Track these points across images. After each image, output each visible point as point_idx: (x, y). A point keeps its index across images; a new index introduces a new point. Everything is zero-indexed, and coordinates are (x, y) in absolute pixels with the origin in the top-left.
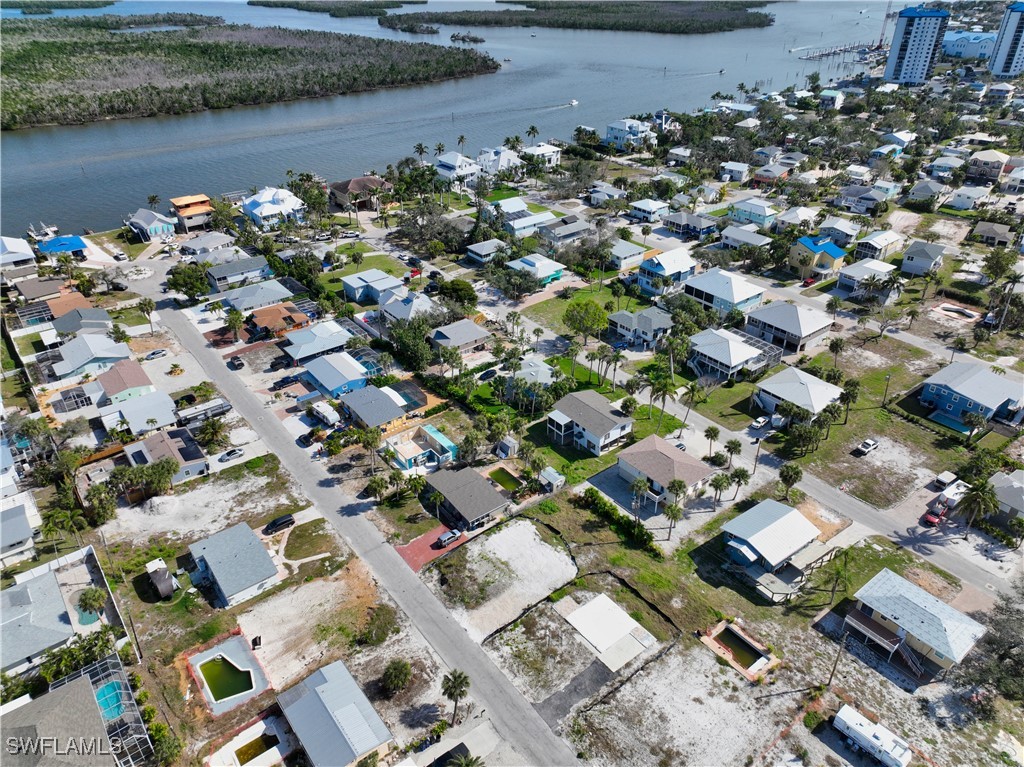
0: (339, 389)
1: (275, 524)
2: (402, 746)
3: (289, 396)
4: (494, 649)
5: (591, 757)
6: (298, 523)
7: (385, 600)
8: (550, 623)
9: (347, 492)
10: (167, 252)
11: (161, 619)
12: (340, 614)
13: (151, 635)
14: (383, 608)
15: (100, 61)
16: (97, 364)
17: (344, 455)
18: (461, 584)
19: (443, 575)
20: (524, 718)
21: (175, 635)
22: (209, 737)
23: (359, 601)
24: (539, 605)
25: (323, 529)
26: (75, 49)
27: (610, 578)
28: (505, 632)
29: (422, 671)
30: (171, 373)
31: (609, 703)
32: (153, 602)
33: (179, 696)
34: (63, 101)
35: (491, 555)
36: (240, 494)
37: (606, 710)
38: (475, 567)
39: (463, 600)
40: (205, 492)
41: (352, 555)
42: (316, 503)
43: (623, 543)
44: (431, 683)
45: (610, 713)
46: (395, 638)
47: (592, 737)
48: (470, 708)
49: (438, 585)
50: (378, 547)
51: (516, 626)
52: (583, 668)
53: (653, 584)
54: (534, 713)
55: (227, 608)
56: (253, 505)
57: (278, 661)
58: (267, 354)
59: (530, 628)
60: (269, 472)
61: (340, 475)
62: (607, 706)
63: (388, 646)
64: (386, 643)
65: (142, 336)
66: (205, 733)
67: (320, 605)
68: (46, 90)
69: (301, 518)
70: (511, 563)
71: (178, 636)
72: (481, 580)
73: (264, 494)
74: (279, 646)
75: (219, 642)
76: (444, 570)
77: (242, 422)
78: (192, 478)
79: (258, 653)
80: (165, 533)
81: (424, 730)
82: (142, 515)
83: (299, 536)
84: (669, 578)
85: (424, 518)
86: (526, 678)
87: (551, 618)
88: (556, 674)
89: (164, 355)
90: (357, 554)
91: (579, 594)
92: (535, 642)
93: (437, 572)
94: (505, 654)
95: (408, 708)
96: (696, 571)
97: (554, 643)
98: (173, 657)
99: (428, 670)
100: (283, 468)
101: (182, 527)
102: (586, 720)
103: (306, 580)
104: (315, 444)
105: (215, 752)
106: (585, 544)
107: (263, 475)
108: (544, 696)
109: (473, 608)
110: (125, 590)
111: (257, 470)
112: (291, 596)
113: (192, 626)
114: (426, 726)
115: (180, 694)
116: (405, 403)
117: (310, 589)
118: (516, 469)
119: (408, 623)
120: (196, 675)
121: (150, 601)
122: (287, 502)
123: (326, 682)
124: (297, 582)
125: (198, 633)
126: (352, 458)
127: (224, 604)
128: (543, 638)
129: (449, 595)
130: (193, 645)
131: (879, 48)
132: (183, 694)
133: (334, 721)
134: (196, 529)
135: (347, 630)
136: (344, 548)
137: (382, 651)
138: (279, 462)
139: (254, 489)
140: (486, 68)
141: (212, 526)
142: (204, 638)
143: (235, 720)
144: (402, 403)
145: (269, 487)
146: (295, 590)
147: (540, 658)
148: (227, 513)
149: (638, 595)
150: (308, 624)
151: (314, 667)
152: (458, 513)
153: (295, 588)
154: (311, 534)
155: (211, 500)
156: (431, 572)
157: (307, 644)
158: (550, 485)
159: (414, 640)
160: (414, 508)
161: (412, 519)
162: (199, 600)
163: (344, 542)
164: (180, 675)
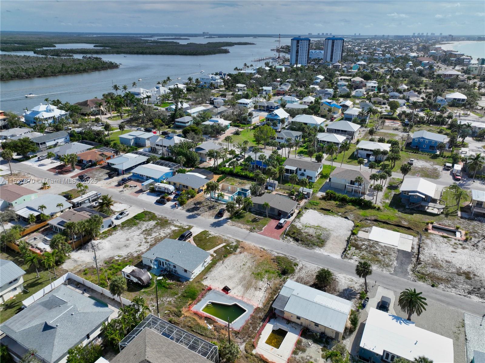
0: (162, 177)
1: (183, 237)
3: (131, 187)
4: (350, 259)
5: (438, 285)
6: (194, 235)
7: (276, 254)
8: (363, 243)
9: (207, 217)
11: (153, 297)
12: (259, 265)
14: (278, 258)
17: (190, 204)
18: (306, 239)
19: (294, 238)
20: (393, 280)
21: (170, 301)
22: (244, 341)
23: (263, 258)
24: (351, 237)
25: (210, 234)
27: (369, 221)
28: (347, 251)
30: (42, 188)
31: (421, 264)
32: (139, 290)
33: (205, 329)
35: (309, 225)
36: (144, 231)
37: (423, 266)
38: (306, 231)
39: (314, 245)
40: (120, 235)
41: (238, 241)
42: (194, 226)
43: (359, 209)
44: (337, 280)
45: (425, 267)
46: (298, 268)
47: (429, 278)
49: (296, 242)
50: (248, 235)
51: (350, 248)
52: (396, 255)
53: (389, 219)
54: (396, 277)
55: (191, 280)
57: (247, 294)
58: (100, 173)
59: (357, 247)
60: (152, 219)
61: (196, 212)
63: (299, 271)
64: (297, 271)
65: (3, 176)
66: (239, 340)
67: (244, 265)
70: (321, 226)
71: (172, 302)
72: (314, 235)
73: (159, 228)
74: (241, 288)
75: (202, 296)
76: (292, 236)
78: (107, 230)
79: (231, 293)
80: (113, 258)
82: (87, 253)
83: (200, 240)
84: (391, 215)
85: (259, 219)
86: (377, 265)
87: (361, 240)
88: (387, 260)
90: (241, 240)
91: (364, 229)
92: (365, 251)
93: (289, 237)
96: (398, 211)
97: (373, 249)
98: (180, 311)
100: (159, 215)
101: (122, 252)
102: (419, 273)
103: (225, 257)
104: (168, 203)
106: (345, 212)
107: (149, 220)
108: (391, 270)
109: (322, 246)
111: (144, 219)
112: (223, 266)
113: (177, 294)
114: (355, 298)
115: (204, 327)
116: (206, 177)
117: (231, 260)
118: (284, 193)
119: (298, 260)
120: (205, 315)
121: (136, 291)
122: (176, 228)
123: (294, 290)
124: (220, 259)
125: (184, 296)
126: (195, 204)
127: (187, 279)
128: (367, 249)
129: (305, 244)
130: (187, 302)
131: (279, 57)
132: (206, 326)
133: (318, 304)
134: (132, 252)
135: (270, 271)
136: (231, 240)
137: (298, 274)
138: (154, 214)
139: (151, 227)
140: (113, 66)
141: (141, 248)
142: (191, 298)
143: (251, 329)
144: (204, 177)
145: (159, 224)
146: (223, 262)
147: (374, 256)
148: (144, 240)
149: (387, 223)
150: (247, 275)
151: (270, 291)
152: (279, 211)
153: (221, 262)
154: (205, 238)
155: (128, 237)
156: (286, 238)
157: (256, 283)
158: (308, 194)
159: (308, 266)
160: (250, 216)
161: (254, 221)
162: (169, 281)
163: (228, 237)
164: (194, 319)
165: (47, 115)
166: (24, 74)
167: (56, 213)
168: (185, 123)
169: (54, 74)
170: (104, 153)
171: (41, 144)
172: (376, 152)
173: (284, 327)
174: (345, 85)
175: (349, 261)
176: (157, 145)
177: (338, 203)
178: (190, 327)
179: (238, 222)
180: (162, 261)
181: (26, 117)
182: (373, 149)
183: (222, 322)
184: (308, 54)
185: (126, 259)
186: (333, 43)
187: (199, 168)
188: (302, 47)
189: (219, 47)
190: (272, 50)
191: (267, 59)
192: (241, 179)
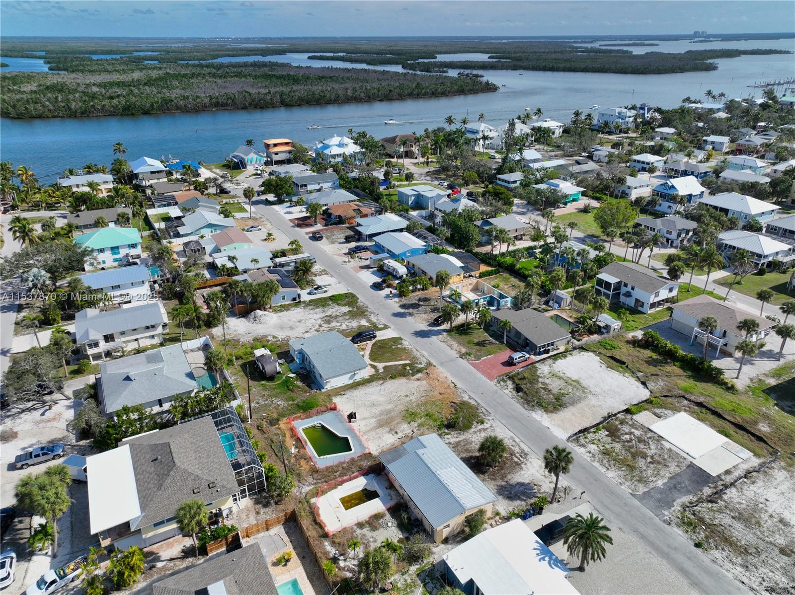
0: (404, 253)
1: (359, 337)
2: (503, 513)
3: (361, 259)
4: (580, 445)
5: (711, 548)
6: (377, 338)
7: (466, 399)
8: (633, 430)
9: (420, 321)
10: (259, 175)
11: (266, 393)
12: (426, 404)
13: (258, 403)
14: (463, 404)
15: (209, 82)
16: (209, 230)
17: (413, 298)
18: (536, 392)
19: (517, 385)
20: (626, 504)
21: (279, 405)
22: (315, 484)
23: (441, 396)
24: (619, 415)
25: (401, 344)
26: (193, 76)
27: (686, 402)
28: (588, 433)
29: (511, 454)
30: (266, 240)
31: (716, 503)
32: (258, 381)
33: (286, 450)
34: (186, 98)
35: (562, 375)
36: (327, 316)
37: (715, 509)
38: (547, 381)
39: (540, 405)
40: (297, 313)
41: (429, 364)
42: (392, 327)
43: (690, 377)
44: (523, 465)
45: (720, 511)
46: (480, 427)
47: (706, 530)
48: (566, 490)
49: (514, 392)
50: (452, 360)
51: (598, 430)
52: (678, 470)
53: (734, 410)
54: (636, 502)
55: (323, 390)
56: (339, 324)
57: (373, 433)
58: (341, 233)
59: (614, 433)
60: (349, 304)
61: (411, 310)
62: (714, 505)
63: (475, 432)
64: (473, 430)
65: (242, 218)
66: (310, 479)
67: (406, 396)
68: (174, 94)
69: (381, 335)
70: (581, 381)
71: (281, 407)
72: (555, 391)
73: (347, 317)
74: (373, 422)
75: (318, 413)
76: (518, 382)
77: (324, 272)
78: (287, 303)
79: (354, 425)
80: (267, 336)
81: (523, 503)
82: (247, 323)
83: (380, 347)
84: (748, 406)
85: (490, 343)
86: (620, 472)
87: (632, 426)
88: (650, 472)
89: (260, 229)
90: (434, 364)
91: (657, 411)
92: (622, 444)
93: (511, 382)
94: (592, 451)
95: (503, 483)
96: (776, 405)
97: (642, 446)
98: (278, 420)
99: (517, 455)
100: (361, 302)
101: (281, 334)
102: (694, 514)
103: (391, 378)
104: (386, 289)
105: (321, 495)
106: (652, 375)
107: (345, 305)
108: (642, 489)
109: (552, 412)
110: (235, 370)
111: (339, 302)
112: (378, 388)
113: (293, 400)
114: (525, 500)
115: (286, 448)
116: (463, 265)
117: (396, 384)
118: (571, 317)
119: (490, 418)
120: (299, 435)
121: (256, 381)
122: (367, 324)
123: (425, 447)
124: (383, 378)
125: (299, 406)
126: (419, 300)
127: (320, 388)
128: (630, 442)
129: (526, 400)
130: (295, 414)
132: (289, 448)
133: (438, 479)
135: (434, 416)
136: (422, 359)
137: (470, 436)
138: (358, 299)
139: (338, 314)
142: (304, 410)
143: (338, 474)
144: (459, 263)
145: (351, 313)
146: (382, 384)
147: (630, 458)
148: (317, 327)
149: (720, 416)
150: (397, 409)
152: (527, 339)
153: (381, 382)
154: (391, 347)
155: (303, 318)
156: (505, 382)
157: (398, 423)
158: (607, 327)
159: (498, 430)
160: (480, 336)
161: (481, 344)
162: (299, 383)
163: (421, 354)
164: (285, 434)
167: (250, 270)
168: (508, 182)
170: (361, 209)
171: (302, 186)
175: (576, 448)
176: (438, 209)
177: (656, 356)
178: (272, 442)
179: (455, 338)
180: (305, 355)
181: (316, 150)
183: (311, 451)
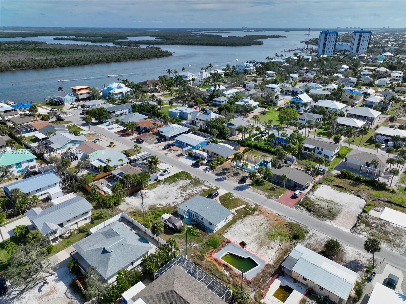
0: (198, 145)
1: (211, 196)
3: (174, 151)
6: (220, 195)
7: (289, 221)
8: (374, 221)
9: (232, 182)
10: (75, 108)
11: (183, 241)
12: (273, 228)
14: (291, 224)
17: (219, 169)
18: (319, 210)
19: (307, 208)
20: (402, 260)
21: (196, 247)
22: (255, 291)
23: (277, 222)
24: (362, 214)
25: (233, 196)
27: (382, 202)
28: (357, 227)
30: (109, 146)
32: (172, 234)
33: (222, 274)
35: (322, 199)
36: (181, 187)
38: (318, 203)
39: (325, 217)
40: (163, 187)
41: (256, 205)
42: (221, 187)
43: (373, 189)
44: (344, 251)
46: (309, 235)
49: (308, 212)
50: (266, 201)
51: (360, 224)
53: (403, 202)
55: (214, 232)
57: (260, 251)
58: (151, 137)
59: (367, 224)
60: (188, 178)
61: (223, 176)
63: (309, 238)
64: (307, 237)
66: (250, 289)
67: (260, 225)
70: (333, 200)
71: (198, 247)
72: (326, 208)
73: (193, 186)
74: (255, 245)
75: (222, 246)
76: (306, 206)
78: (153, 183)
79: (247, 248)
80: (155, 205)
81: (362, 272)
82: (137, 199)
83: (224, 200)
85: (277, 188)
86: (386, 244)
87: (372, 219)
88: (398, 241)
89: (101, 140)
90: (259, 204)
91: (376, 209)
92: (375, 229)
93: (303, 207)
95: (345, 263)
97: (384, 228)
98: (203, 256)
100: (193, 176)
101: (162, 202)
103: (244, 217)
104: (201, 166)
106: (358, 191)
107: (186, 179)
109: (333, 219)
111: (181, 177)
112: (242, 224)
113: (202, 242)
114: (361, 270)
115: (221, 273)
116: (234, 148)
117: (249, 220)
118: (301, 168)
119: (309, 229)
120: (223, 263)
121: (170, 234)
122: (206, 188)
123: (303, 254)
124: (240, 218)
125: (208, 244)
126: (223, 170)
127: (211, 231)
128: (377, 227)
129: (317, 215)
130: (210, 250)
131: (307, 49)
132: (223, 272)
133: (325, 270)
134: (170, 202)
135: (283, 234)
136: (250, 203)
137: (308, 241)
138: (190, 174)
139: (186, 185)
140: (168, 54)
141: (177, 200)
142: (213, 246)
143: (261, 281)
144: (232, 148)
145: (193, 183)
146: (242, 221)
147: (384, 235)
148: (180, 195)
149: (401, 206)
150: (261, 234)
151: (281, 252)
152: (296, 183)
153: (241, 220)
154: (229, 199)
155: (168, 190)
156: (300, 207)
157: (269, 243)
158: (324, 171)
159: (318, 235)
160: (269, 185)
161: (272, 189)
162: (196, 230)
163: (248, 200)
164: (214, 264)
165: (117, 91)
166: (105, 59)
167: (118, 166)
168: (220, 102)
169: (125, 60)
170: (156, 123)
171: (112, 112)
172: (395, 139)
173: (291, 285)
174: (369, 75)
175: (359, 236)
176: (197, 119)
177: (352, 182)
178: (211, 270)
179: (257, 188)
180: (192, 213)
181: (103, 91)
182: (392, 135)
183: (237, 271)
184: (335, 46)
185: (165, 208)
186: (360, 36)
187: (229, 140)
188: (329, 39)
189: (255, 39)
190: (301, 42)
191: (296, 50)
192: (264, 152)
